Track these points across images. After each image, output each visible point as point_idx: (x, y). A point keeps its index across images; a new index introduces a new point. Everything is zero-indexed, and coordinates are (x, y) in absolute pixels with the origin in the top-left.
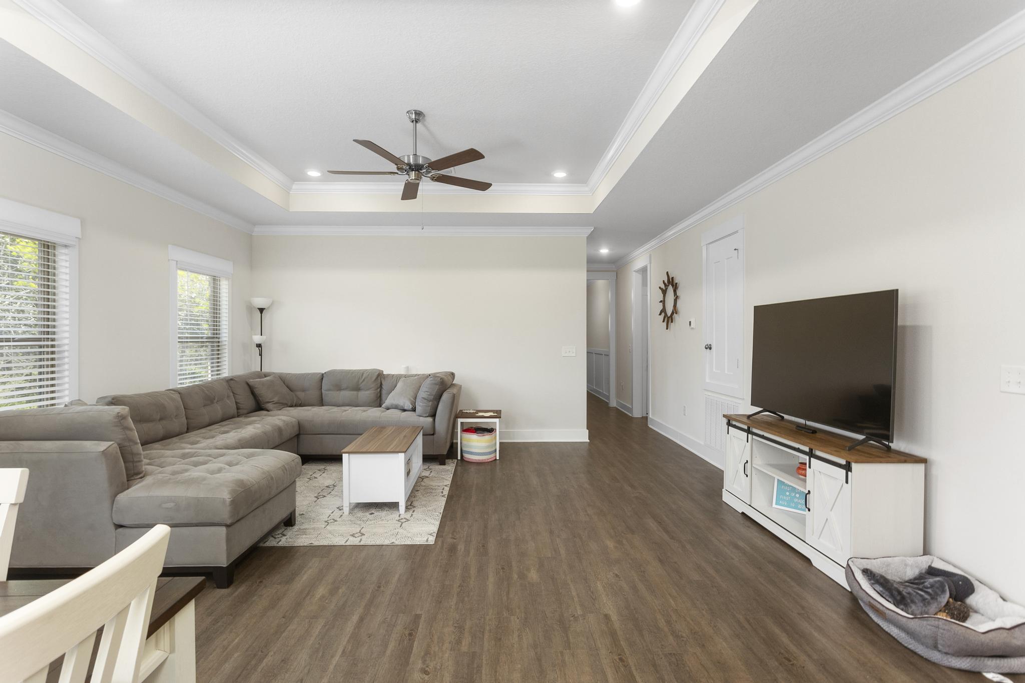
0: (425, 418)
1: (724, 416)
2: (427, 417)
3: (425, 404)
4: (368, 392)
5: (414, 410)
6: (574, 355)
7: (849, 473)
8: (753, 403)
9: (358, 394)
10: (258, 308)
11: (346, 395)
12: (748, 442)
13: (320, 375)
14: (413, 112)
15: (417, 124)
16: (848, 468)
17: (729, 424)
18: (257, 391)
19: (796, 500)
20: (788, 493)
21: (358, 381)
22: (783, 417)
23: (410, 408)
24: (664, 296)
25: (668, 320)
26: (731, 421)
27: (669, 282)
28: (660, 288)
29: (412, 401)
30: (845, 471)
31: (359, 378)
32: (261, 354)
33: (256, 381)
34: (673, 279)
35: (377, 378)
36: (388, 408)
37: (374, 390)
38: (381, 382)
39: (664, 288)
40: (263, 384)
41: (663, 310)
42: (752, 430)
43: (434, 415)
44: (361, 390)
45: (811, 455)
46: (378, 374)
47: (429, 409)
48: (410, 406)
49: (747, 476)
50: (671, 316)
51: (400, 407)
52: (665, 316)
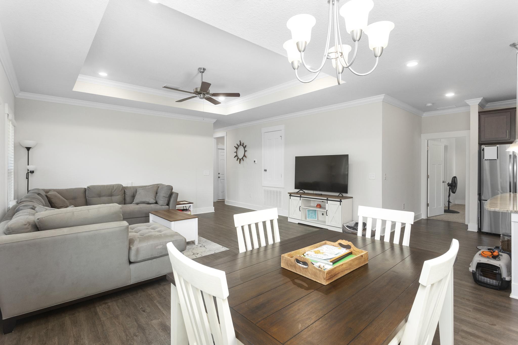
0: (165, 206)
1: (288, 193)
2: (166, 205)
3: (165, 199)
4: (118, 197)
5: (156, 203)
6: (208, 174)
7: (341, 203)
8: (296, 188)
9: (112, 198)
10: (26, 147)
11: (105, 199)
12: (300, 200)
13: (83, 189)
14: (203, 68)
16: (341, 201)
17: (290, 196)
19: (313, 216)
20: (310, 215)
22: (304, 192)
23: (153, 202)
24: (237, 150)
25: (240, 160)
26: (291, 194)
27: (240, 144)
28: (235, 146)
29: (155, 199)
30: (340, 202)
31: (112, 190)
32: (27, 178)
33: (50, 194)
34: (243, 143)
35: (122, 189)
36: (137, 204)
37: (121, 196)
38: (124, 191)
39: (237, 147)
40: (55, 196)
41: (236, 156)
42: (302, 196)
43: (168, 204)
44: (113, 196)
45: (327, 200)
46: (122, 186)
47: (166, 202)
48: (153, 201)
49: (300, 211)
50: (242, 158)
51: (146, 202)
52: (238, 158)
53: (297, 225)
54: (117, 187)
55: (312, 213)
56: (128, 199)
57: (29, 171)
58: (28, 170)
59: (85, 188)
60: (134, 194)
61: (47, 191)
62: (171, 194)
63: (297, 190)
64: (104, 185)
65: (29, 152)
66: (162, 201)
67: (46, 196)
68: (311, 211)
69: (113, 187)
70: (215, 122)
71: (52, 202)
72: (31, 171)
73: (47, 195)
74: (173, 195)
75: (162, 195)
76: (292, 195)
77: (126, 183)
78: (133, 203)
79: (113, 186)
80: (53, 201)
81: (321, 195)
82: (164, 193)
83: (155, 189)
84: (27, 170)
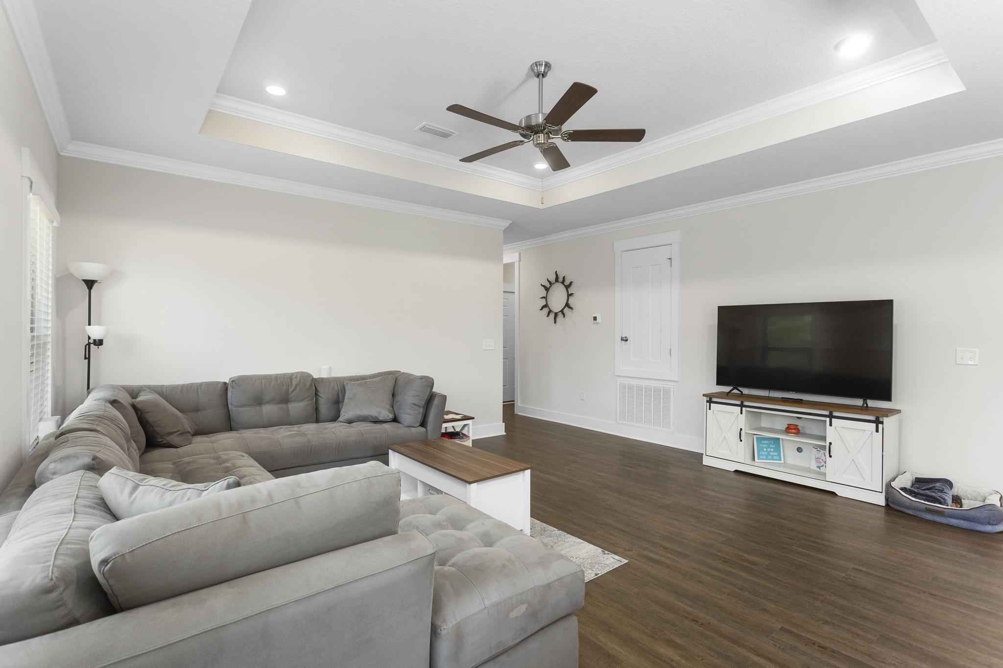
0: (417, 428)
1: (704, 395)
2: (419, 425)
4: (302, 404)
5: (395, 420)
6: (493, 348)
7: (880, 426)
8: (720, 382)
9: (288, 408)
10: (84, 280)
11: (270, 410)
12: (741, 413)
13: (219, 386)
14: (544, 64)
15: (543, 79)
16: (877, 422)
17: (710, 402)
18: (150, 418)
19: (771, 454)
20: (765, 450)
21: (287, 390)
22: (742, 392)
23: (389, 418)
24: (547, 293)
25: (556, 315)
26: (710, 399)
27: (557, 280)
28: (541, 285)
29: (392, 409)
30: (874, 425)
31: (288, 386)
32: (88, 357)
33: (142, 402)
34: (564, 277)
35: (311, 385)
36: (350, 422)
37: (308, 401)
38: (316, 389)
39: (548, 285)
40: (156, 405)
41: (546, 306)
42: (746, 403)
43: (423, 424)
44: (292, 401)
45: (831, 416)
46: (312, 377)
47: (420, 418)
48: (388, 416)
49: (741, 441)
50: (562, 311)
51: (370, 418)
52: (550, 311)
53: (734, 476)
54: (300, 380)
55: (768, 447)
56: (324, 409)
57: (91, 341)
58: (89, 338)
59: (225, 383)
60: (338, 397)
61: (134, 393)
62: (431, 397)
63: (726, 389)
64: (271, 376)
65: (92, 291)
66: (410, 415)
67: (134, 406)
68: (765, 442)
69: (291, 379)
70: (507, 228)
71: (147, 421)
72: (95, 340)
73: (135, 404)
74: (436, 401)
75: (410, 400)
76: (714, 400)
77: (320, 369)
78: (340, 419)
79: (290, 377)
80: (150, 420)
81: (799, 402)
82: (414, 396)
83: (390, 384)
84: (87, 338)
